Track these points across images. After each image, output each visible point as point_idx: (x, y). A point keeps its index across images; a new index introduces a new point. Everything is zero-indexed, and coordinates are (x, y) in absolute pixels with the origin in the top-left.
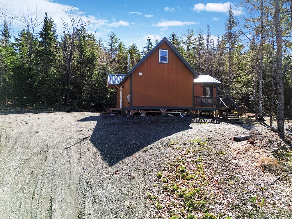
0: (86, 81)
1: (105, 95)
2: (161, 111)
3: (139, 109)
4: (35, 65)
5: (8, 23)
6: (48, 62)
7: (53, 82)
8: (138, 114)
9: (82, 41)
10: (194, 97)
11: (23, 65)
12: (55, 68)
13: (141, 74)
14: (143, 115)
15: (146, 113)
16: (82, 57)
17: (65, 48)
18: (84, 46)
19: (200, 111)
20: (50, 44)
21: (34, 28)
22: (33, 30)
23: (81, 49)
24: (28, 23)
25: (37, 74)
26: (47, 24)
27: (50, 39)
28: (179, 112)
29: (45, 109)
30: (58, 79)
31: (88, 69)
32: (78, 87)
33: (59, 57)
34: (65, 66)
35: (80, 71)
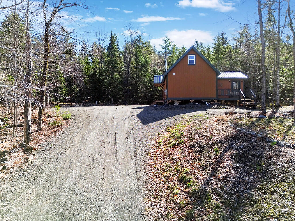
0: (141, 82)
1: (155, 92)
2: (190, 101)
3: (173, 100)
4: (104, 72)
5: (86, 41)
6: (113, 69)
7: (117, 83)
8: (172, 104)
9: (138, 50)
10: (217, 90)
11: (96, 72)
12: (118, 73)
13: (174, 74)
14: (177, 104)
15: (179, 103)
16: (137, 63)
17: (125, 57)
18: (139, 54)
19: (223, 100)
20: (114, 55)
21: (103, 43)
22: (103, 44)
23: (137, 57)
24: (99, 40)
25: (105, 78)
26: (113, 40)
27: (115, 51)
28: (205, 102)
29: (111, 104)
30: (120, 82)
31: (142, 72)
32: (135, 87)
33: (121, 64)
34: (125, 71)
35: (136, 75)
